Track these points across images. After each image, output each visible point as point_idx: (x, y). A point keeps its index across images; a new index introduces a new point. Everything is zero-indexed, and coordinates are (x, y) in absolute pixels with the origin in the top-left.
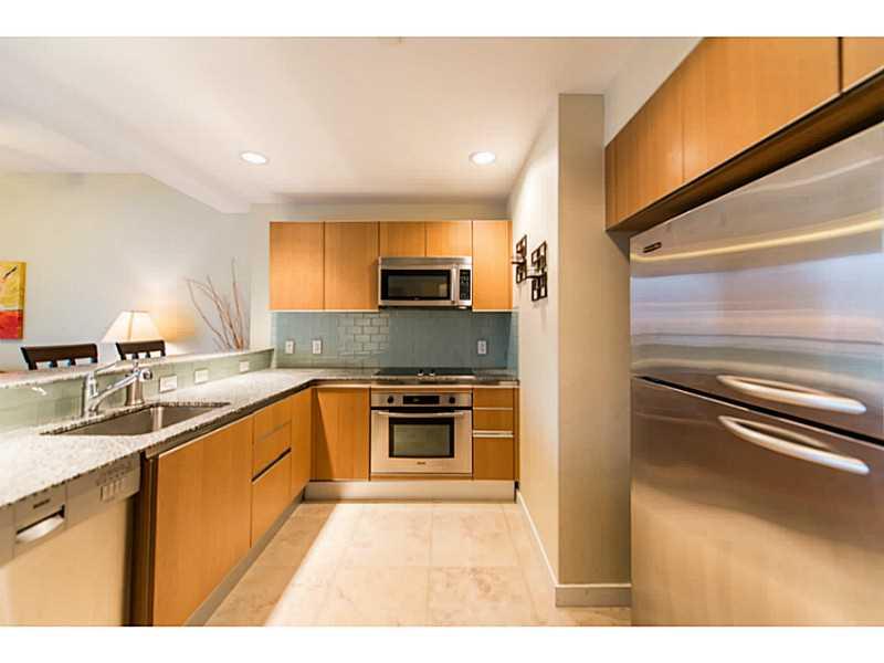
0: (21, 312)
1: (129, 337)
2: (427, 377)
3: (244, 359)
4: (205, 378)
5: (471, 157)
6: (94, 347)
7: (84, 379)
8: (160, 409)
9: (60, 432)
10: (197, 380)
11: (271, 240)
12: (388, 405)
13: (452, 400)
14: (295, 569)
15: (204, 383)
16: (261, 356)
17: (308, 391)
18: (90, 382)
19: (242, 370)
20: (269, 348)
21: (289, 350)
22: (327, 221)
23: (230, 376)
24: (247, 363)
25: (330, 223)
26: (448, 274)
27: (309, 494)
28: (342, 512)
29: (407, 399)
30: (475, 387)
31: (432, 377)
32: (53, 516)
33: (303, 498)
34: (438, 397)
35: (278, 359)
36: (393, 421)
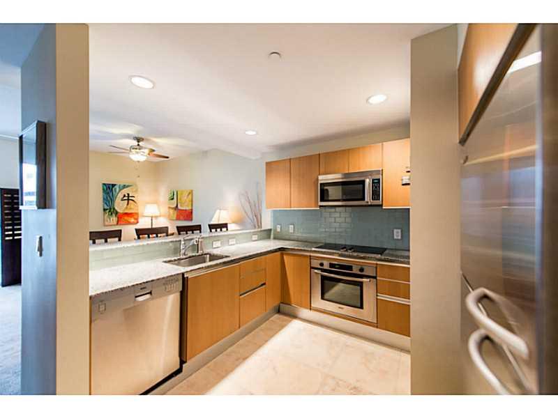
0: (192, 210)
1: (219, 220)
2: (346, 253)
3: (254, 233)
4: (234, 242)
5: (367, 100)
6: (200, 226)
7: (180, 241)
8: (208, 256)
9: (170, 261)
10: (230, 243)
11: (267, 172)
12: (320, 267)
13: (362, 270)
14: (260, 346)
15: (233, 245)
16: (265, 232)
17: (279, 253)
18: (183, 242)
19: (254, 239)
20: (269, 228)
21: (279, 230)
22: (292, 157)
23: (246, 242)
24: (257, 236)
25: (293, 159)
26: (363, 182)
27: (281, 309)
28: (295, 324)
29: (332, 265)
30: (379, 263)
31: (349, 253)
32: (148, 293)
33: (279, 311)
34: (351, 267)
35: (274, 234)
36: (324, 278)
